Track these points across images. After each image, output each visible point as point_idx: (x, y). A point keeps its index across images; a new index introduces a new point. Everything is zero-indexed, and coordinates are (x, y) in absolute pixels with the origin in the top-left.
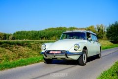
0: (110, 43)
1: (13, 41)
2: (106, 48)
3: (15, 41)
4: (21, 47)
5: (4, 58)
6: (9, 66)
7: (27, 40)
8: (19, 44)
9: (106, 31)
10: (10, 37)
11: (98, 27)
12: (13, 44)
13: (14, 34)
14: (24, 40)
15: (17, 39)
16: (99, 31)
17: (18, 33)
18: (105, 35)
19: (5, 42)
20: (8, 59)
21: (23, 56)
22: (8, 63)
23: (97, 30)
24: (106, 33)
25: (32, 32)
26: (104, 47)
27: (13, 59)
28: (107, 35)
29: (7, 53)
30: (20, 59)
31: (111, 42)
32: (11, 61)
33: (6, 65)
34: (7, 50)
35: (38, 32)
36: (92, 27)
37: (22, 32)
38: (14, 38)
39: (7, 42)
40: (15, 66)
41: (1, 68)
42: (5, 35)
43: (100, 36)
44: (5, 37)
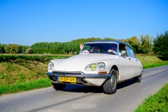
0: (158, 60)
1: (30, 55)
2: (153, 66)
3: (33, 55)
4: (41, 63)
5: (19, 78)
6: (24, 87)
7: (49, 54)
8: (38, 60)
9: (153, 43)
10: (27, 51)
11: (142, 38)
12: (30, 60)
13: (32, 46)
14: (45, 54)
16: (143, 44)
17: (37, 45)
18: (151, 49)
19: (20, 57)
20: (24, 78)
21: (43, 75)
22: (23, 84)
23: (141, 42)
24: (152, 47)
25: (56, 43)
26: (150, 64)
27: (29, 79)
28: (154, 49)
29: (22, 71)
30: (39, 79)
31: (160, 58)
32: (28, 82)
33: (21, 87)
34: (22, 67)
35: (64, 44)
36: (134, 38)
37: (42, 44)
38: (31, 52)
39: (22, 57)
40: (31, 87)
41: (15, 90)
42: (20, 48)
43: (144, 50)
44: (21, 50)
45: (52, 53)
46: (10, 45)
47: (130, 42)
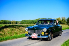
0: (68, 26)
2: (66, 29)
5: (15, 33)
9: (66, 20)
11: (62, 18)
13: (21, 21)
14: (26, 24)
15: (22, 24)
17: (23, 21)
18: (66, 22)
20: (17, 33)
23: (62, 20)
24: (66, 21)
25: (30, 20)
26: (65, 28)
28: (67, 22)
29: (16, 31)
35: (33, 20)
36: (59, 18)
37: (25, 20)
38: (21, 23)
41: (12, 38)
42: (17, 22)
43: (63, 23)
44: (17, 23)
45: (28, 24)
46: (13, 21)
47: (58, 20)
